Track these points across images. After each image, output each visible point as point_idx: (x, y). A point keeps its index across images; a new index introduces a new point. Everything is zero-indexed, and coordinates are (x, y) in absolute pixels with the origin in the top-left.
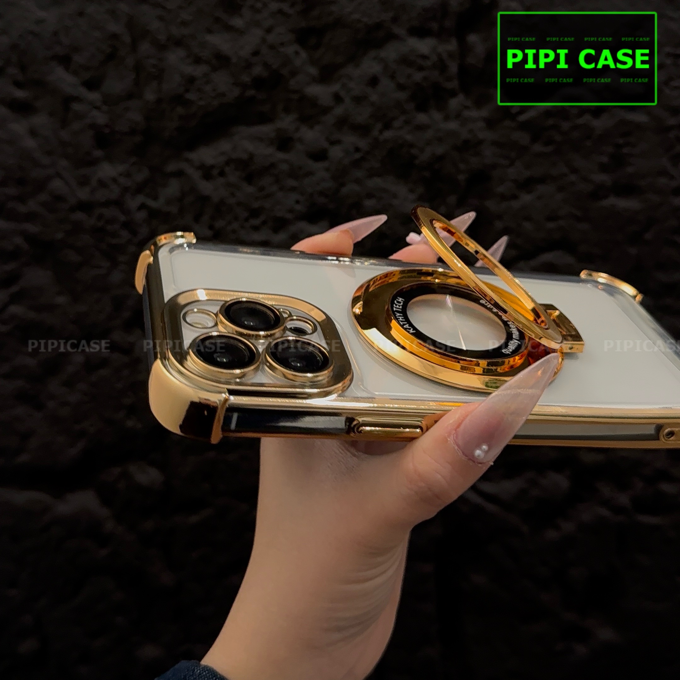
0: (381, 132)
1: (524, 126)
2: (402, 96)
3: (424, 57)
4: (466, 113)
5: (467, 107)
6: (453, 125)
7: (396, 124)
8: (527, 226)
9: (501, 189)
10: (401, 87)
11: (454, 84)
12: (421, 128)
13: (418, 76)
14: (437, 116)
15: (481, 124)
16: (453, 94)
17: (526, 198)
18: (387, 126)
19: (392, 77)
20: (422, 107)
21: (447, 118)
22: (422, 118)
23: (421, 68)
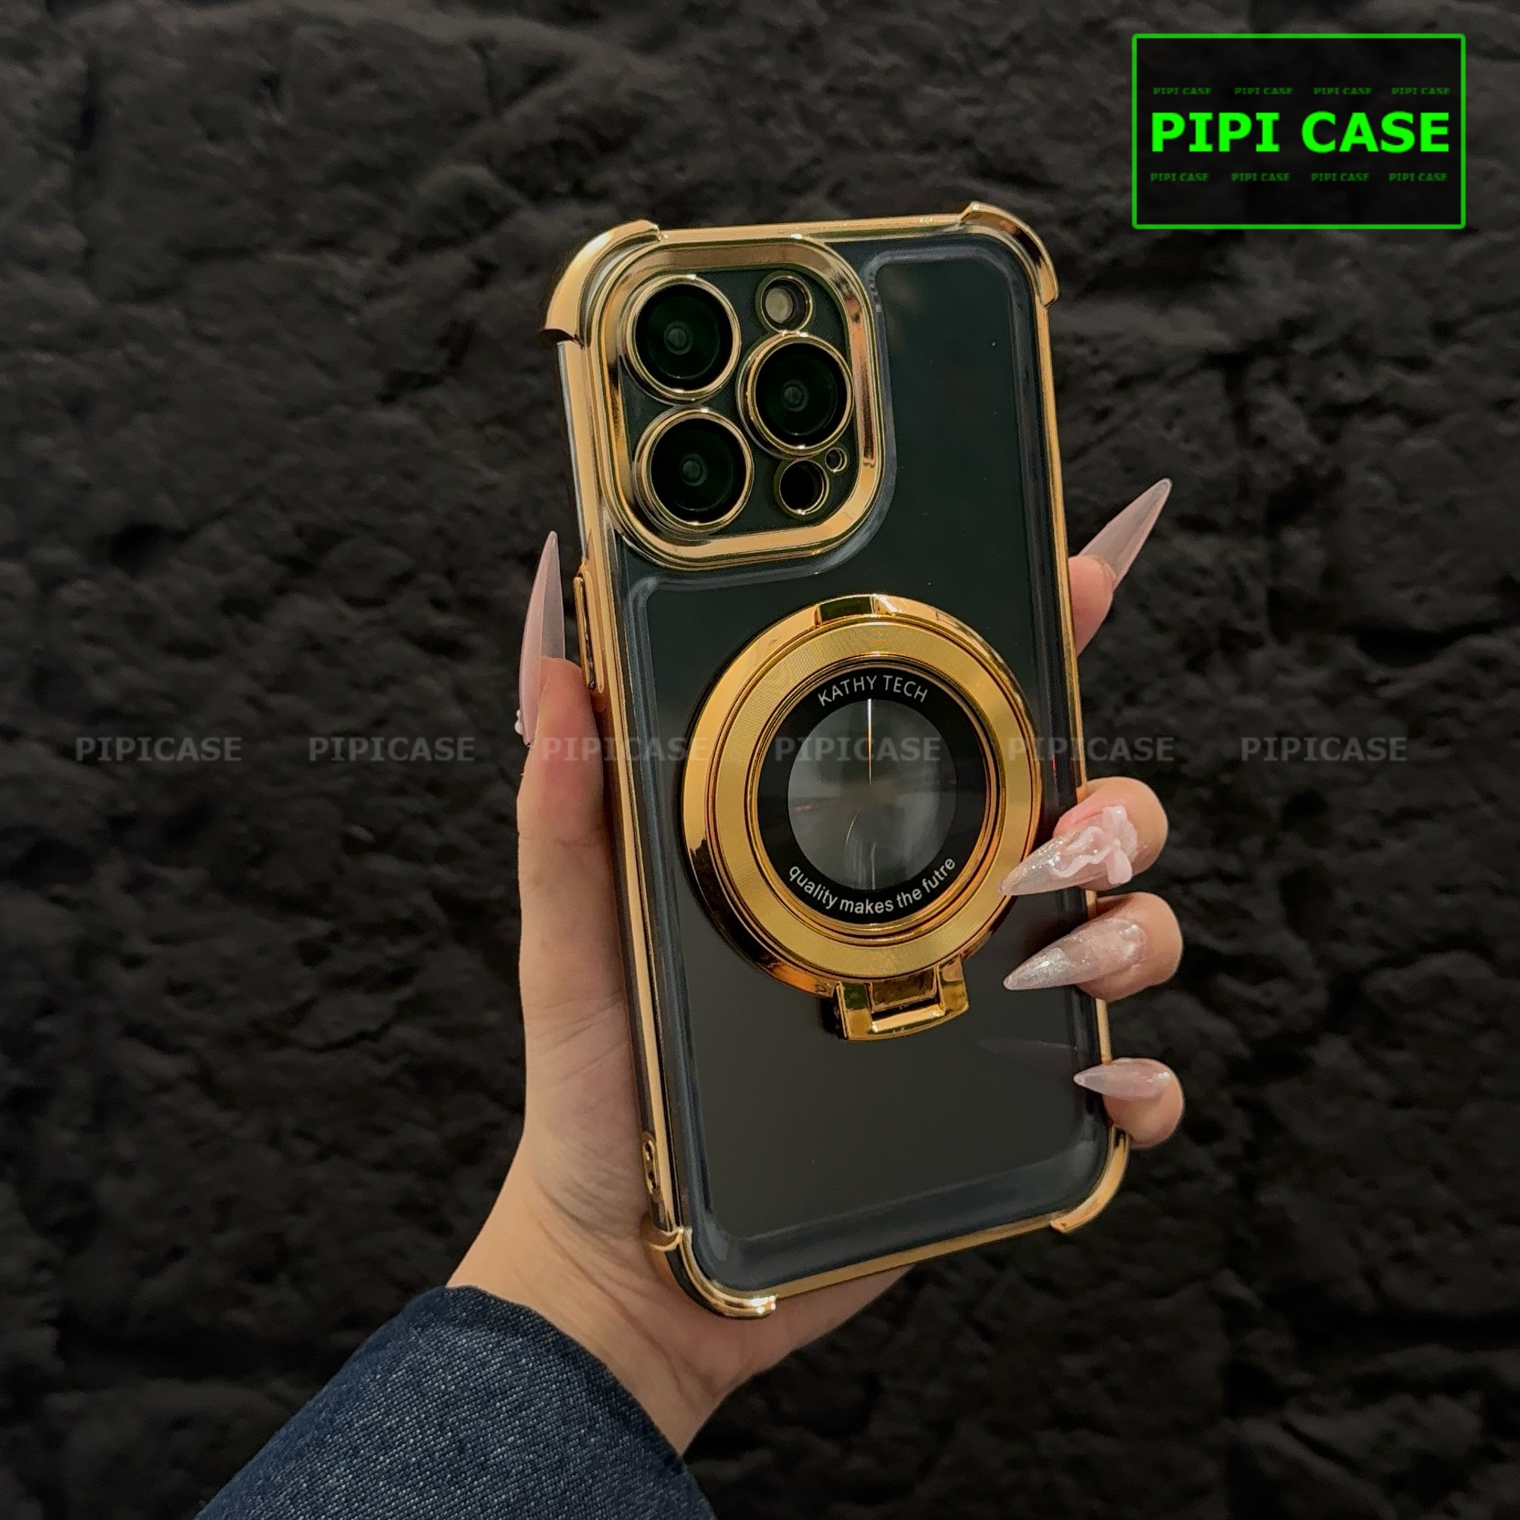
0: (1118, 710)
1: (1395, 708)
2: (1161, 642)
3: (1204, 572)
4: (1282, 680)
5: (1284, 670)
6: (1256, 702)
7: (1148, 696)
8: (1399, 900)
9: (1347, 828)
10: (1160, 627)
11: (1259, 625)
12: (1193, 705)
13: (1192, 607)
14: (1226, 681)
15: (1310, 702)
16: (1256, 642)
17: (1396, 847)
18: (1131, 699)
19: (1143, 607)
20: (1197, 665)
21: (1244, 688)
22: (1195, 685)
23: (1198, 593)
